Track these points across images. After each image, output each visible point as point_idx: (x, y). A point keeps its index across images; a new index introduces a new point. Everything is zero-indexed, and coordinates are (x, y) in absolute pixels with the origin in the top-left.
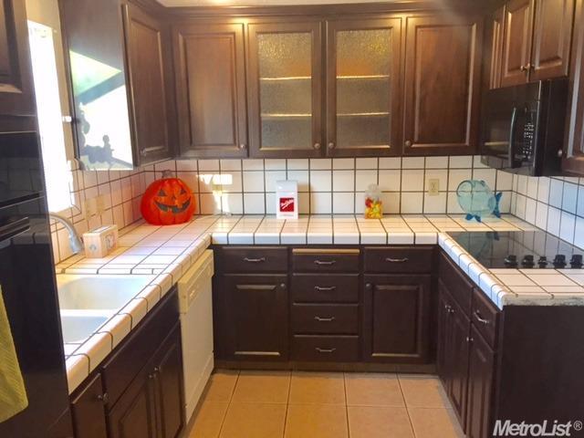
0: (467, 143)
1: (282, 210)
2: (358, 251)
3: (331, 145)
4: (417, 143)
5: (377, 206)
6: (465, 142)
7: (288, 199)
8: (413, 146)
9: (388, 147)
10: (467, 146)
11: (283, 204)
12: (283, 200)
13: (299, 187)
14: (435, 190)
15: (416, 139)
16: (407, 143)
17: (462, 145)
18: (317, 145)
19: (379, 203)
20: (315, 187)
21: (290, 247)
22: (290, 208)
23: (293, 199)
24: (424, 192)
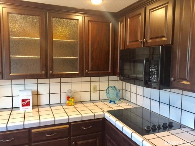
0: (110, 71)
1: (23, 106)
2: (68, 126)
3: (51, 72)
4: (90, 71)
5: (72, 100)
6: (109, 71)
7: (26, 100)
8: (89, 72)
9: (78, 72)
10: (110, 73)
11: (23, 103)
12: (23, 101)
13: (32, 92)
14: (95, 90)
15: (90, 69)
16: (87, 71)
17: (108, 72)
18: (43, 72)
19: (73, 98)
20: (41, 91)
21: (30, 129)
22: (28, 104)
23: (29, 99)
24: (91, 91)
